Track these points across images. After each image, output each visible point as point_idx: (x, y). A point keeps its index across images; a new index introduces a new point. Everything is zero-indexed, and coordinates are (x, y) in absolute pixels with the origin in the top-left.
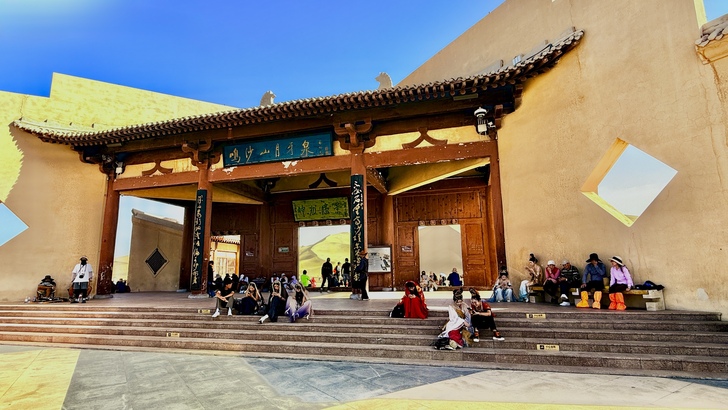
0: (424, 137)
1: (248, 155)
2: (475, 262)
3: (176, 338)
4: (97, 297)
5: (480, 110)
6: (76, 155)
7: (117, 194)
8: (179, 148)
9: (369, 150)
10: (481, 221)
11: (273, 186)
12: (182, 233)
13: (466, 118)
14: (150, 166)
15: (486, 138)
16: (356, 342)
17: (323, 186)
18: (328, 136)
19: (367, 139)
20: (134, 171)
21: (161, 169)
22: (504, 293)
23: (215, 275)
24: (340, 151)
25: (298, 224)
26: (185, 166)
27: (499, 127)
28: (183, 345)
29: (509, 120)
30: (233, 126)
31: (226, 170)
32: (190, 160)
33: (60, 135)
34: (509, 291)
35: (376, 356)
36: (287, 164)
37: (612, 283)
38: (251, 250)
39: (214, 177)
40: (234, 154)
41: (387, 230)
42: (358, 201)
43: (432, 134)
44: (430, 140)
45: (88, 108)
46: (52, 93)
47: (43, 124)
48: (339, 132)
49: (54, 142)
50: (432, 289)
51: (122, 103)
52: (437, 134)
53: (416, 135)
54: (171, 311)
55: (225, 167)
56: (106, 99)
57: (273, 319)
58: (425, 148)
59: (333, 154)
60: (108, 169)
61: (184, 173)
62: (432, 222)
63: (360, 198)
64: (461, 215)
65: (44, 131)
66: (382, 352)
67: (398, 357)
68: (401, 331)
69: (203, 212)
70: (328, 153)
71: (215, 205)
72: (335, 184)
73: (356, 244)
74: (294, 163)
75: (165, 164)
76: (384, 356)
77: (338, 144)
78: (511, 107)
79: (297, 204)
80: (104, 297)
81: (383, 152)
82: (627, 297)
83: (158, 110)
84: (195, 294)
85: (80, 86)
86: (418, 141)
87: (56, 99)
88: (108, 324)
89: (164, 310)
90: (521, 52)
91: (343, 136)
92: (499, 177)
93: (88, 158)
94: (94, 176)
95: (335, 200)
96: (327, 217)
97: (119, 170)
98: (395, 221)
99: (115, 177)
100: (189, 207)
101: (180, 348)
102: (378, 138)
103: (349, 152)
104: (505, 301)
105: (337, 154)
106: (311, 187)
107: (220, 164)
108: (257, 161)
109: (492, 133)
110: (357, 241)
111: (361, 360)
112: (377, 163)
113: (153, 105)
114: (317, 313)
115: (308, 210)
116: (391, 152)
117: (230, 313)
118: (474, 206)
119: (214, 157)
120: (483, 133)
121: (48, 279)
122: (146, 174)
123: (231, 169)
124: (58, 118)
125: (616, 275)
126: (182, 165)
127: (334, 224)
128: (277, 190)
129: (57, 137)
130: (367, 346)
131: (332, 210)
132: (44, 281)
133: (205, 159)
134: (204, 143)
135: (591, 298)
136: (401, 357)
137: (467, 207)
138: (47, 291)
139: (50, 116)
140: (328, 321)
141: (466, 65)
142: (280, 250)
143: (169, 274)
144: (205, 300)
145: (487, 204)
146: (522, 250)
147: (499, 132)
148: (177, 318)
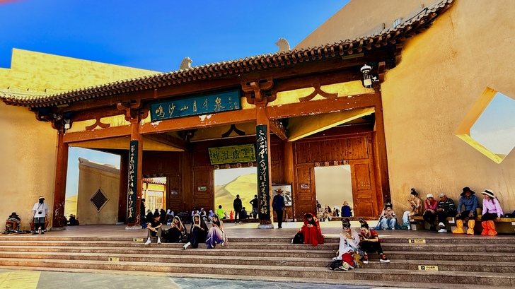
0: (318, 91)
1: (171, 110)
2: (363, 196)
3: (116, 262)
4: (53, 229)
5: (366, 67)
6: (33, 115)
7: (66, 146)
8: (115, 106)
9: (271, 104)
10: (368, 161)
11: (192, 136)
12: (119, 176)
13: (353, 74)
14: (92, 122)
15: (371, 91)
16: (263, 264)
17: (234, 135)
18: (236, 93)
19: (270, 95)
20: (79, 126)
21: (101, 125)
22: (389, 222)
23: (146, 210)
24: (247, 105)
25: (214, 167)
26: (120, 121)
27: (382, 81)
28: (122, 267)
29: (390, 75)
30: (158, 87)
31: (153, 124)
32: (124, 116)
33: (20, 98)
34: (393, 220)
35: (280, 276)
36: (203, 118)
37: (484, 212)
38: (176, 189)
39: (143, 130)
40: (160, 110)
41: (288, 170)
42: (263, 146)
43: (325, 88)
44: (323, 94)
45: (41, 77)
46: (12, 65)
47: (6, 90)
48: (245, 89)
49: (15, 104)
50: (327, 220)
51: (68, 71)
52: (329, 89)
53: (311, 90)
54: (112, 239)
55: (152, 121)
56: (56, 69)
57: (194, 246)
58: (319, 101)
59: (241, 108)
60: (59, 126)
61: (119, 127)
62: (326, 163)
63: (264, 144)
64: (351, 156)
65: (7, 96)
66: (285, 273)
67: (299, 276)
68: (301, 255)
69: (136, 159)
70: (236, 108)
71: (146, 153)
72: (243, 134)
73: (263, 183)
74: (209, 117)
75: (104, 120)
76: (288, 275)
77: (245, 100)
78: (393, 63)
79: (212, 150)
80: (58, 229)
81: (283, 105)
82: (498, 224)
83: (97, 76)
84: (130, 226)
85: (34, 58)
86: (313, 95)
87: (16, 70)
88: (63, 251)
89: (106, 239)
90: (400, 16)
91: (249, 93)
92: (383, 123)
93: (42, 117)
94: (48, 131)
95: (244, 147)
96: (237, 161)
97: (67, 126)
98: (294, 163)
99: (64, 132)
100: (124, 155)
101: (120, 270)
102: (278, 94)
103: (254, 106)
104: (390, 229)
105: (244, 108)
106: (223, 136)
107: (148, 119)
108: (178, 115)
109: (376, 86)
110: (263, 180)
111: (268, 279)
112: (279, 114)
113: (93, 73)
114: (230, 240)
115: (221, 155)
116: (289, 105)
117: (159, 241)
118: (361, 150)
119: (143, 113)
120: (368, 87)
121: (14, 215)
122: (89, 128)
123: (157, 123)
124: (18, 85)
125: (487, 206)
126: (117, 121)
127: (243, 166)
128: (195, 139)
129: (17, 100)
130: (273, 268)
131: (242, 155)
132: (11, 217)
133: (136, 115)
134: (135, 102)
135: (466, 225)
136: (302, 277)
137: (355, 150)
138: (13, 225)
139: (12, 84)
140: (239, 247)
141: (352, 29)
142: (199, 189)
143: (110, 210)
144: (138, 231)
145: (373, 147)
146: (404, 185)
147: (382, 85)
148: (116, 245)
